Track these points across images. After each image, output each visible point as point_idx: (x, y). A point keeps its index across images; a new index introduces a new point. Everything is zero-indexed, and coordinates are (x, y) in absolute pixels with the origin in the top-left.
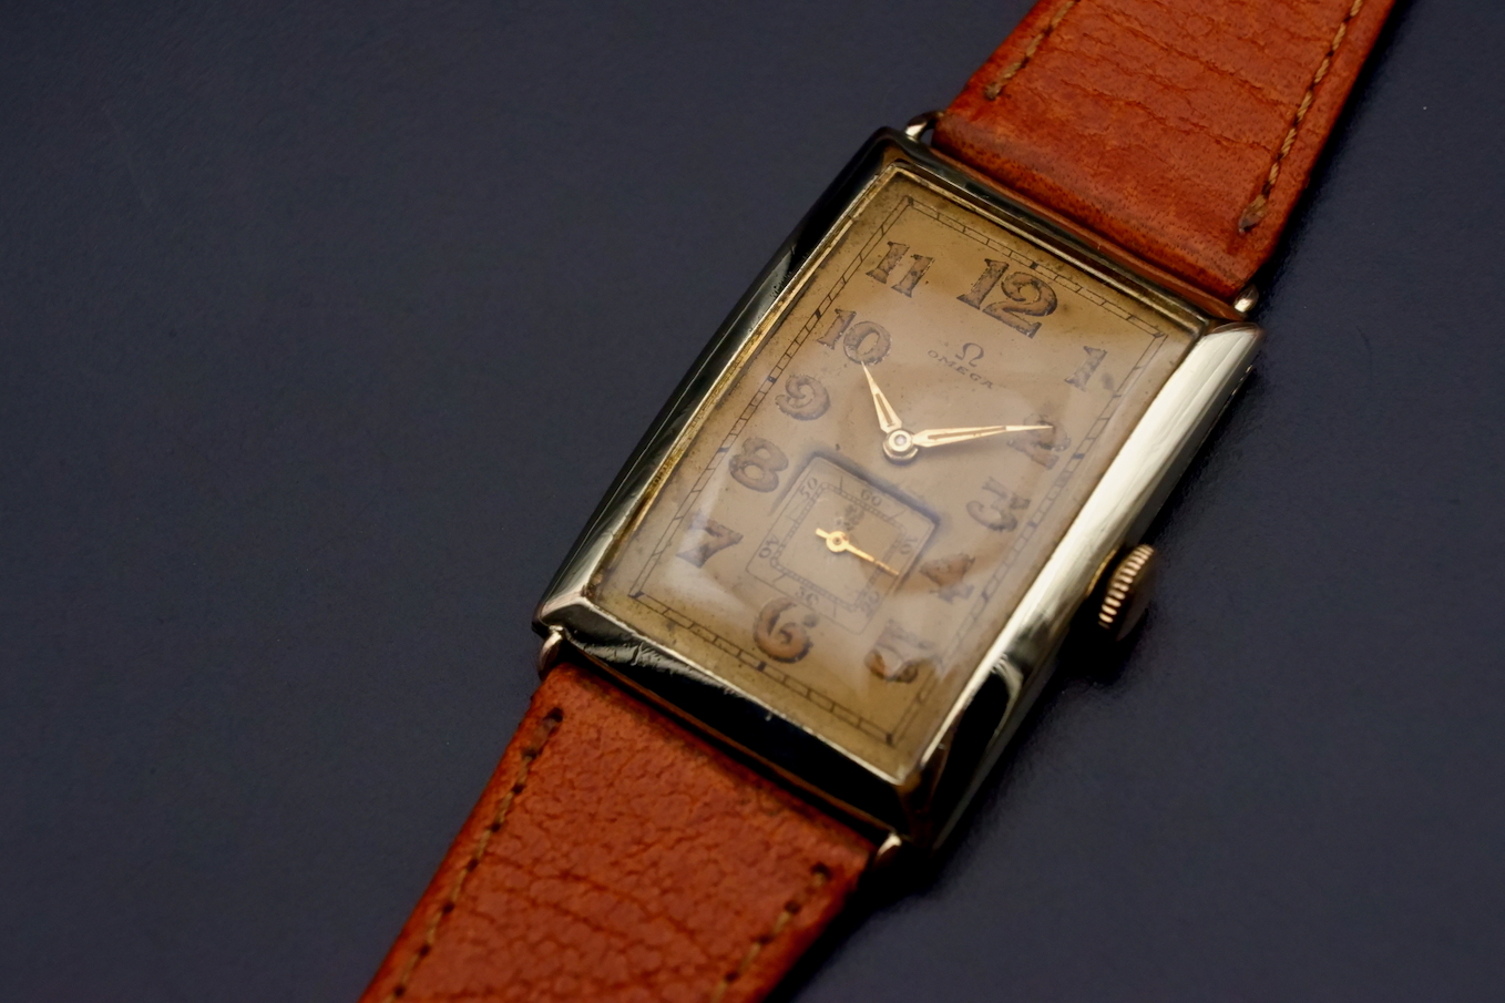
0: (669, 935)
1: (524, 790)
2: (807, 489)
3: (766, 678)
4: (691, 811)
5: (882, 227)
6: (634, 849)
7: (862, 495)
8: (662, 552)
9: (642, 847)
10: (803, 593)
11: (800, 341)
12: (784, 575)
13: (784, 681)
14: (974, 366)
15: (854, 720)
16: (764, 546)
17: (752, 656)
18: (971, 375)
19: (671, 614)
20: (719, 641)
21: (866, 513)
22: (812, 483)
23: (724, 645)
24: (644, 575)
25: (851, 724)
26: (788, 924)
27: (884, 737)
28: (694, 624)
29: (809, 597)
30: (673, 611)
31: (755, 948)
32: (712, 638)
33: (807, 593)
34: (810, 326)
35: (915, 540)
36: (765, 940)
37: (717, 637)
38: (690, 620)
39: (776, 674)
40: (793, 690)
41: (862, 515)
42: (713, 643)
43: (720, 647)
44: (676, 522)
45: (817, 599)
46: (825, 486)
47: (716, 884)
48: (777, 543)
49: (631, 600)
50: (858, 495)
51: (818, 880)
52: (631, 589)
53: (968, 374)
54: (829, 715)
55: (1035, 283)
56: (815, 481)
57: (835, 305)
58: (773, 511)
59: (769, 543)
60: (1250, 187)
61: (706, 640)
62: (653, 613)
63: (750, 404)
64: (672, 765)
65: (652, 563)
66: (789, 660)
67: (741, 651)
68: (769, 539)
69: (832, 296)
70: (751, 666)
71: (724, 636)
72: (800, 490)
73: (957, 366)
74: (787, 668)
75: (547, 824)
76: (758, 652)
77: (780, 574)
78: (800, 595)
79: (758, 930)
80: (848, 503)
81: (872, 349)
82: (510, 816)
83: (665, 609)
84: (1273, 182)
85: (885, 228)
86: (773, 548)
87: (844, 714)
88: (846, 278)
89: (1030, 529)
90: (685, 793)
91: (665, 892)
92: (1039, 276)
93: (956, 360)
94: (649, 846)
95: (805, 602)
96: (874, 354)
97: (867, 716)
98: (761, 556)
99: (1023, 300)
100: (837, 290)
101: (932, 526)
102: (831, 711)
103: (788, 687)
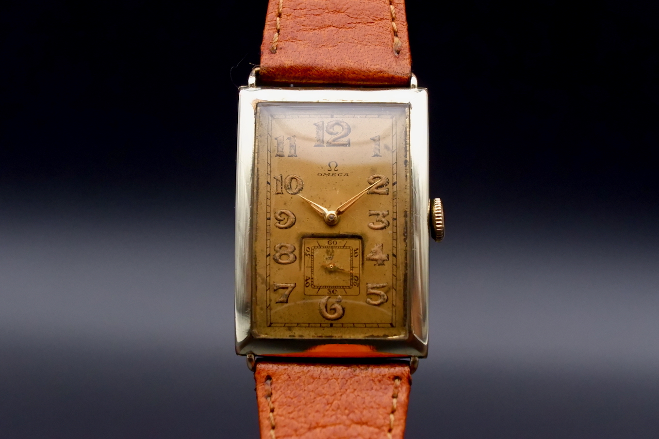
0: (359, 428)
1: (275, 410)
2: (308, 253)
3: (335, 328)
4: (338, 383)
5: (268, 134)
6: (328, 407)
7: (329, 244)
8: (270, 305)
9: (330, 405)
10: (330, 292)
11: (269, 198)
12: (319, 289)
13: (343, 326)
14: (337, 170)
15: (375, 325)
16: (305, 282)
17: (325, 323)
18: (338, 175)
19: (287, 325)
20: (311, 325)
21: (334, 249)
22: (308, 249)
23: (313, 325)
24: (268, 317)
25: (375, 327)
26: (398, 402)
27: (389, 325)
28: (298, 324)
29: (333, 291)
30: (287, 323)
31: (392, 417)
32: (307, 325)
33: (331, 291)
34: (269, 190)
35: (358, 249)
36: (393, 412)
37: (309, 324)
38: (295, 323)
39: (338, 325)
40: (348, 327)
41: (333, 251)
42: (309, 327)
43: (312, 327)
44: (268, 292)
45: (336, 291)
46: (313, 248)
47: (364, 403)
48: (309, 279)
49: (270, 328)
50: (327, 244)
51: (397, 382)
52: (267, 324)
53: (337, 175)
54: (366, 329)
55: (338, 124)
56: (309, 248)
57: (272, 176)
58: (300, 268)
59: (307, 280)
60: (390, 36)
61: (306, 327)
62: (281, 328)
63: (267, 233)
64: (321, 372)
65: (269, 311)
66: (341, 318)
67: (321, 324)
68: (305, 279)
69: (269, 173)
70: (327, 327)
71: (311, 322)
72: (306, 254)
73: (331, 175)
74: (341, 321)
75: (291, 416)
76: (327, 321)
77: (318, 289)
78: (329, 293)
79: (389, 410)
80: (325, 250)
81: (297, 186)
82: (276, 421)
83: (284, 324)
84: (396, 30)
85: (270, 133)
86: (309, 281)
87: (371, 325)
88: (269, 162)
89: (395, 221)
90: (332, 379)
91: (348, 415)
92: (337, 119)
93: (329, 172)
94: (332, 403)
95: (332, 294)
96: (299, 187)
97: (379, 322)
98: (307, 287)
99: (337, 133)
100: (269, 170)
101: (360, 240)
102: (366, 327)
103: (345, 327)
